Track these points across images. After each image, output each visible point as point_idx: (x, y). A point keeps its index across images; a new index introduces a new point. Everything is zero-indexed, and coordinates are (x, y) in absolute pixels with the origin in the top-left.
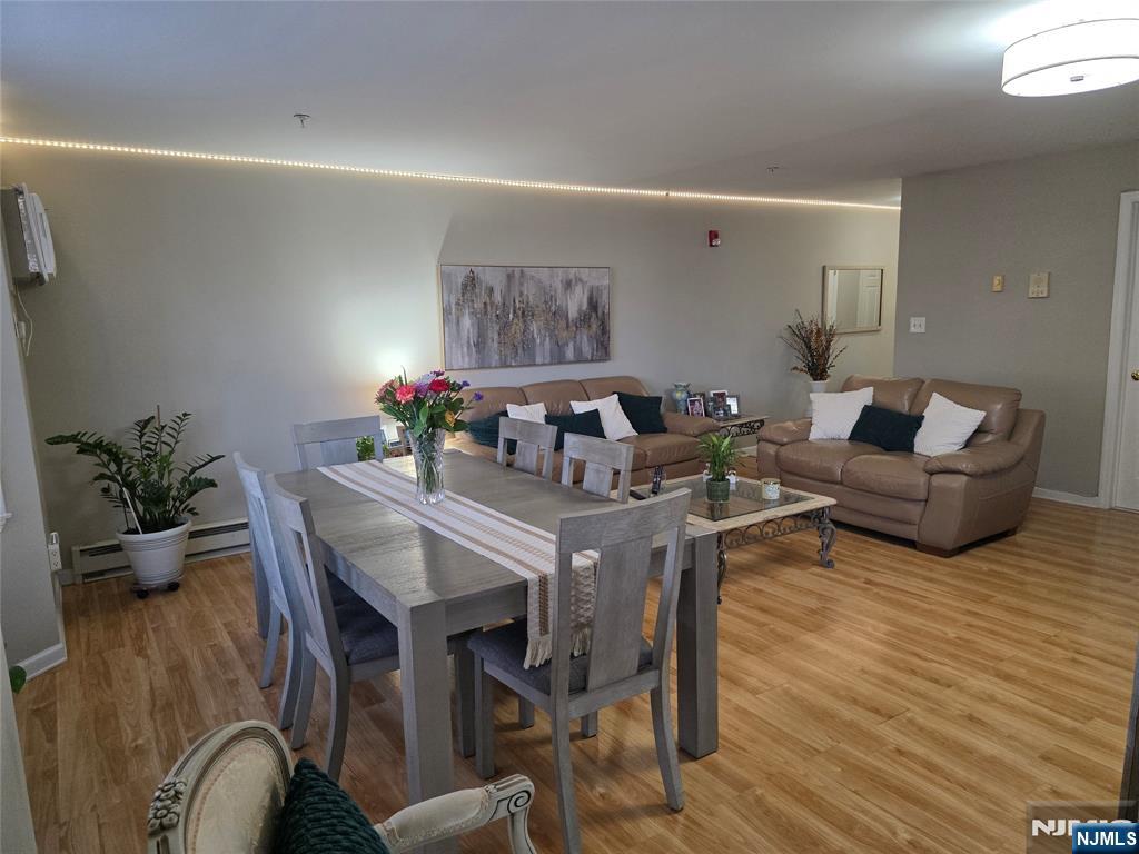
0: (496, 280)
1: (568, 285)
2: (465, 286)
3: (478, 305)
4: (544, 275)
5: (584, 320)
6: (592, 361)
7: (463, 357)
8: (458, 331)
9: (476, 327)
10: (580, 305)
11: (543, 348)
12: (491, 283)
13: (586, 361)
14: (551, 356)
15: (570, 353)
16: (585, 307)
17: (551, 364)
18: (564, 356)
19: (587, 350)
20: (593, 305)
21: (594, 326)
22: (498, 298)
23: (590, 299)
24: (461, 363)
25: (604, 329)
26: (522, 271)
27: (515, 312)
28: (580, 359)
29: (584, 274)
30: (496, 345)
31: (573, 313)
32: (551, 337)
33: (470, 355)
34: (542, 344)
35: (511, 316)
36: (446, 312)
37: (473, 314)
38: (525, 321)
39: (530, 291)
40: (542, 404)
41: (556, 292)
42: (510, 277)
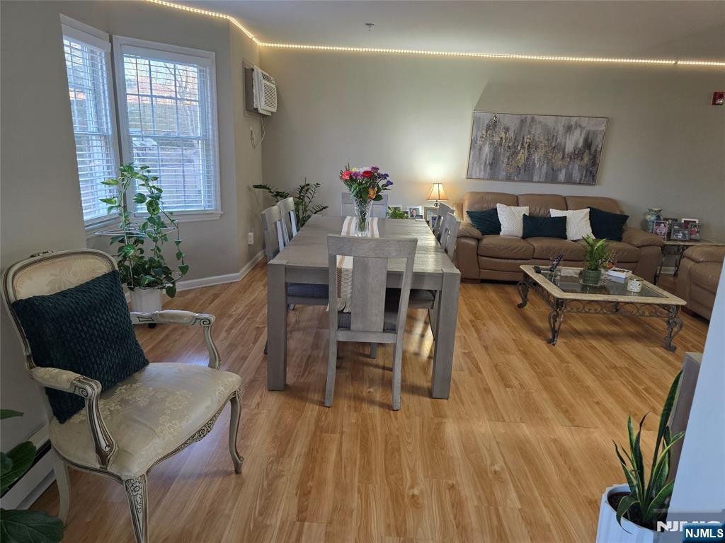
0: (513, 124)
1: (569, 129)
2: (488, 128)
3: (497, 139)
4: (550, 121)
5: (578, 154)
6: (580, 183)
7: (480, 171)
8: (480, 154)
9: (492, 153)
10: (577, 143)
11: (541, 170)
12: (508, 125)
13: (575, 183)
14: (546, 177)
15: (562, 176)
16: (580, 144)
17: (546, 182)
18: (557, 178)
19: (576, 175)
20: (588, 144)
21: (586, 159)
22: (511, 134)
23: (586, 140)
24: (478, 175)
25: (594, 162)
26: (533, 118)
27: (522, 145)
28: (569, 181)
29: (584, 122)
30: (504, 165)
31: (569, 147)
32: (548, 164)
33: (485, 170)
34: (540, 168)
35: (519, 148)
36: (473, 142)
37: (492, 144)
38: (529, 152)
39: (537, 132)
40: (527, 208)
41: (557, 133)
42: (523, 122)
